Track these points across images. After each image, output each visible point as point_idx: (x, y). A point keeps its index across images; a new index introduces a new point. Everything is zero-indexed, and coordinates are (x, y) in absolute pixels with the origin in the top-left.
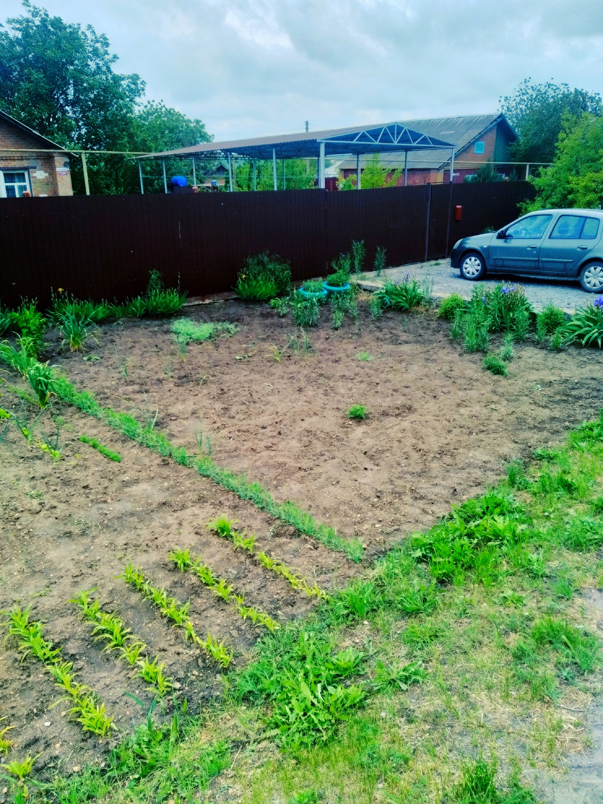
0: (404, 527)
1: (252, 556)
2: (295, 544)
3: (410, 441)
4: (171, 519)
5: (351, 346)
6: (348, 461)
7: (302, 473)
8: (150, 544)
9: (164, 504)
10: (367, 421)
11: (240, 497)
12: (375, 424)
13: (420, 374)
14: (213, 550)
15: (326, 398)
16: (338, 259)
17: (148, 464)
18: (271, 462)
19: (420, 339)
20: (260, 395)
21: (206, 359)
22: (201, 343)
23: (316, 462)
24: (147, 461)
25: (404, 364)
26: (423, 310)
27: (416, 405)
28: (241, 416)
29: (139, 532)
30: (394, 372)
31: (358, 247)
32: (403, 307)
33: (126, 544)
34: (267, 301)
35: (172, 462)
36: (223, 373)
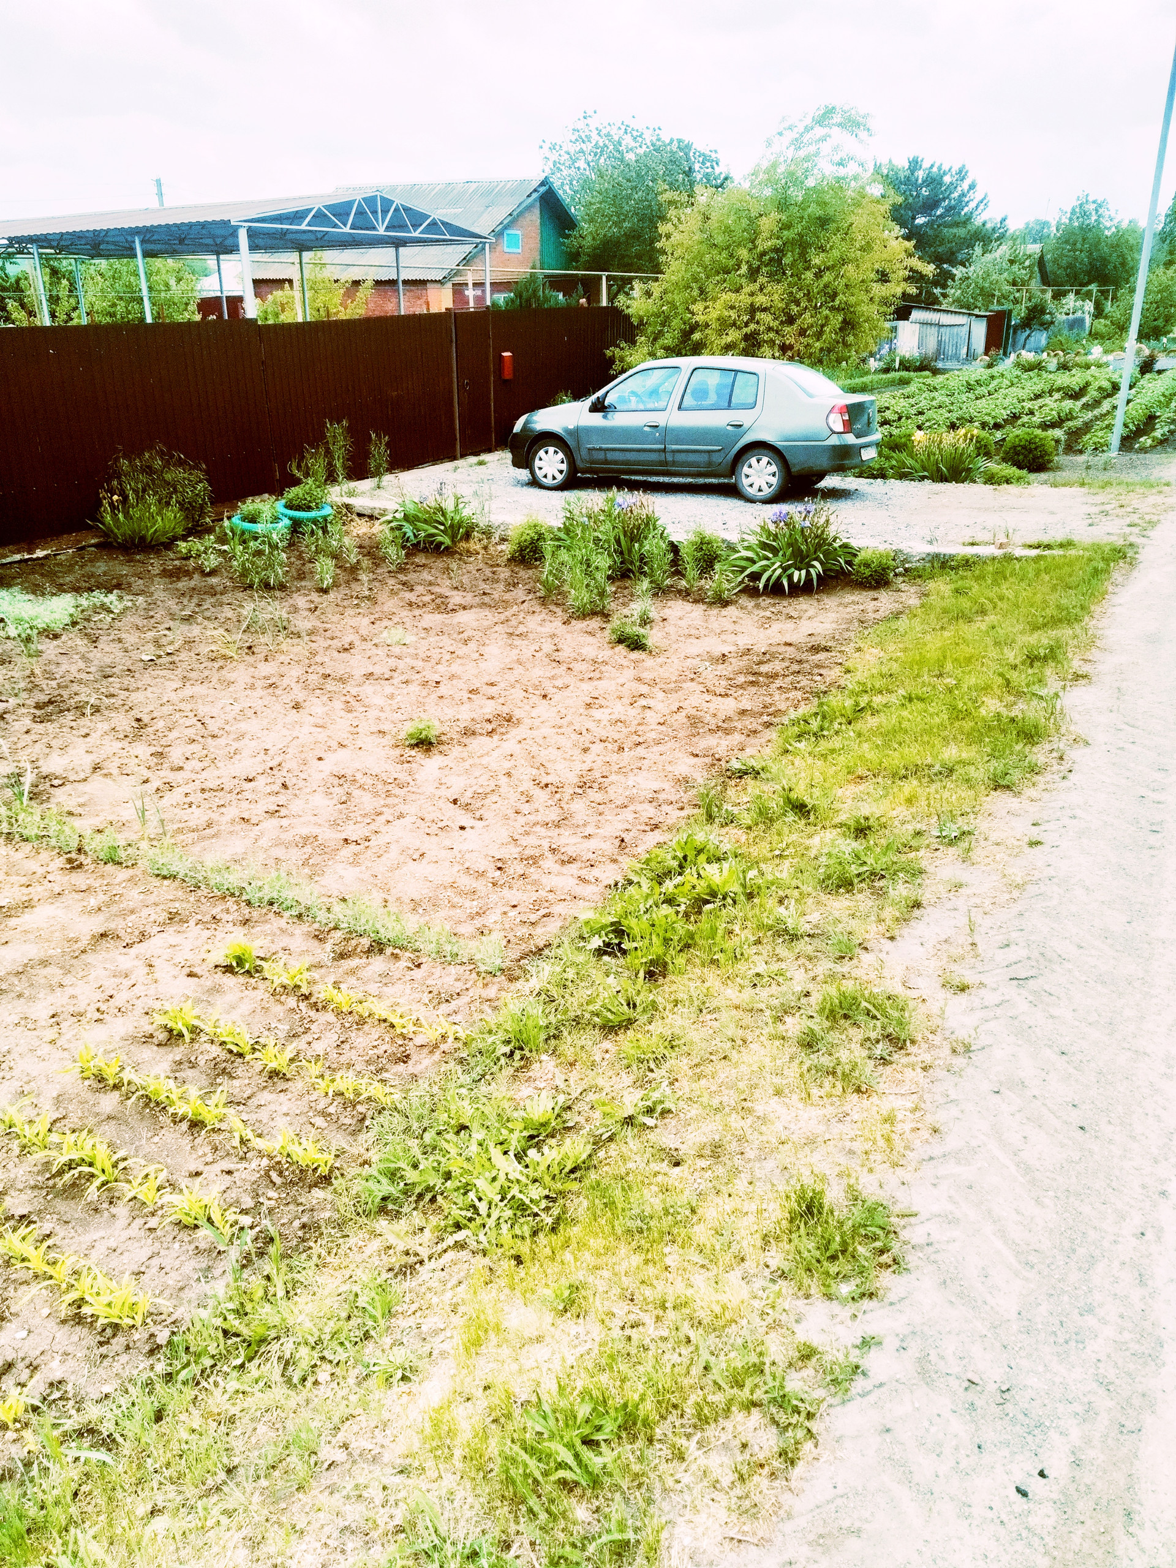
0: (558, 909)
1: (306, 997)
2: (378, 964)
3: (525, 774)
4: (126, 960)
5: (366, 621)
6: (428, 818)
7: (353, 847)
8: (103, 1007)
9: (103, 935)
10: (441, 748)
11: (249, 903)
12: (456, 751)
13: (507, 660)
14: (230, 997)
15: (350, 715)
16: (302, 458)
17: (41, 871)
18: (287, 837)
19: (486, 599)
20: (219, 723)
21: (81, 664)
22: (56, 637)
23: (373, 827)
24: (33, 865)
25: (472, 645)
26: (478, 547)
27: (517, 714)
28: (194, 764)
29: (70, 991)
30: (459, 661)
31: (337, 432)
32: (442, 543)
33: (53, 1016)
34: (169, 544)
35: (89, 860)
36: (127, 690)
